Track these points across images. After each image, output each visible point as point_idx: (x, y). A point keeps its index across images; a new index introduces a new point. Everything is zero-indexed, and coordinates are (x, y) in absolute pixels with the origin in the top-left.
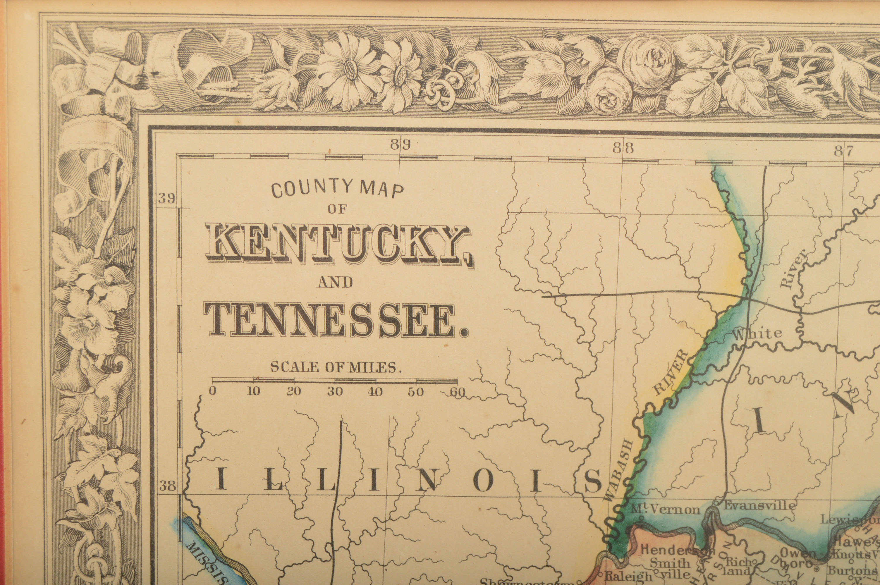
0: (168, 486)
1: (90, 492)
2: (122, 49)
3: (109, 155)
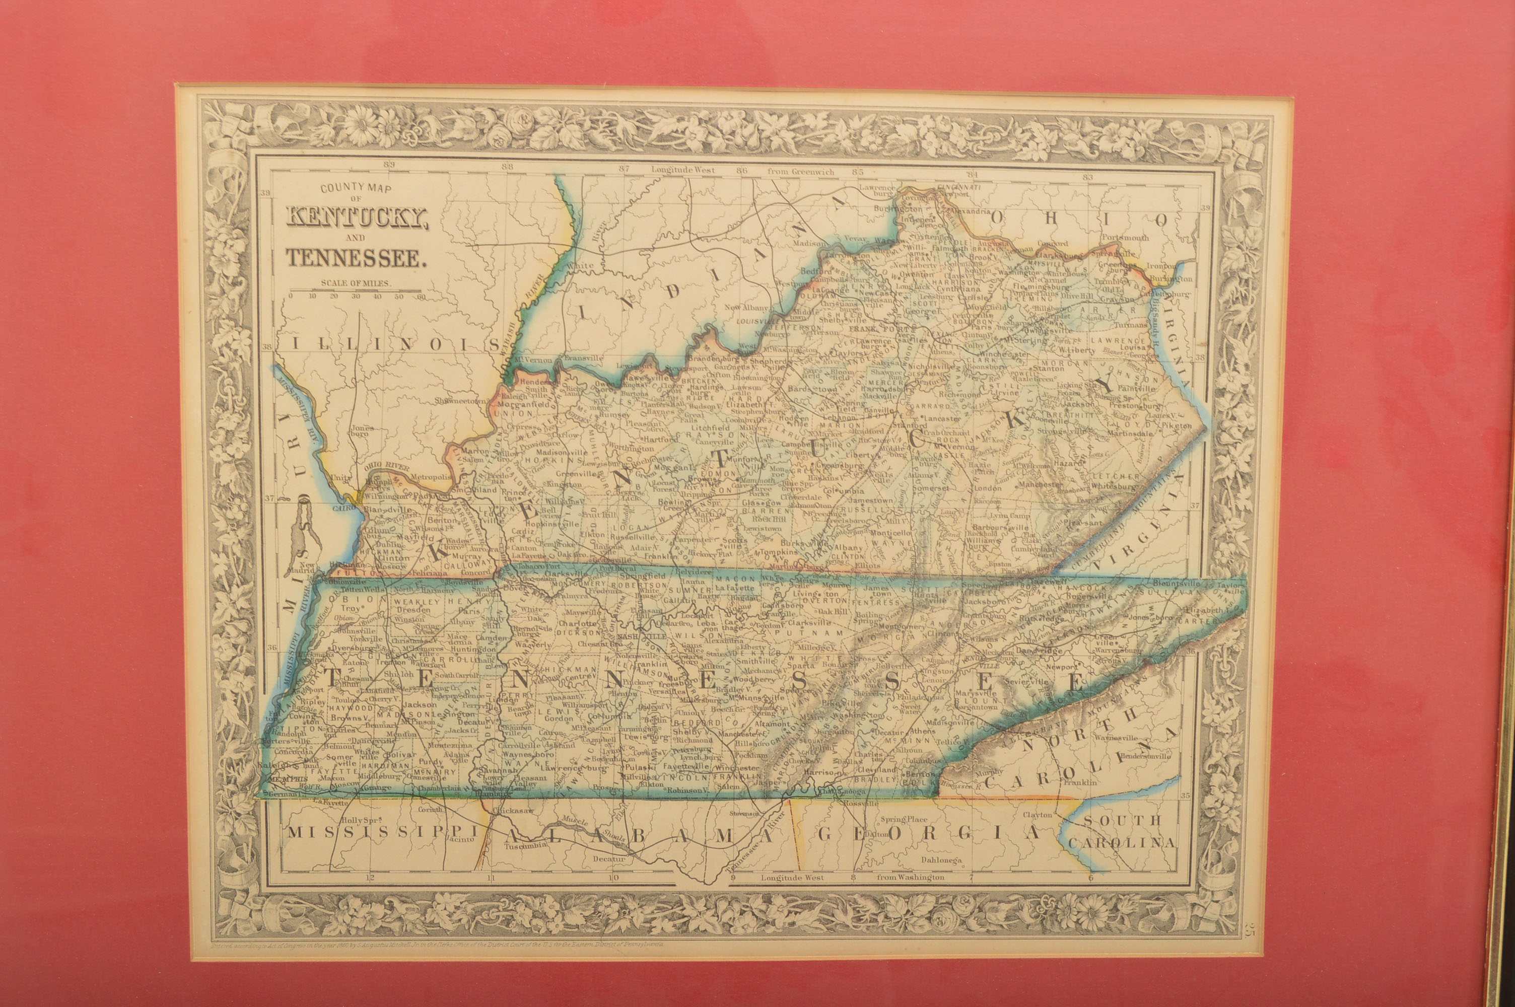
0: (268, 347)
1: (225, 350)
2: (241, 114)
3: (235, 170)
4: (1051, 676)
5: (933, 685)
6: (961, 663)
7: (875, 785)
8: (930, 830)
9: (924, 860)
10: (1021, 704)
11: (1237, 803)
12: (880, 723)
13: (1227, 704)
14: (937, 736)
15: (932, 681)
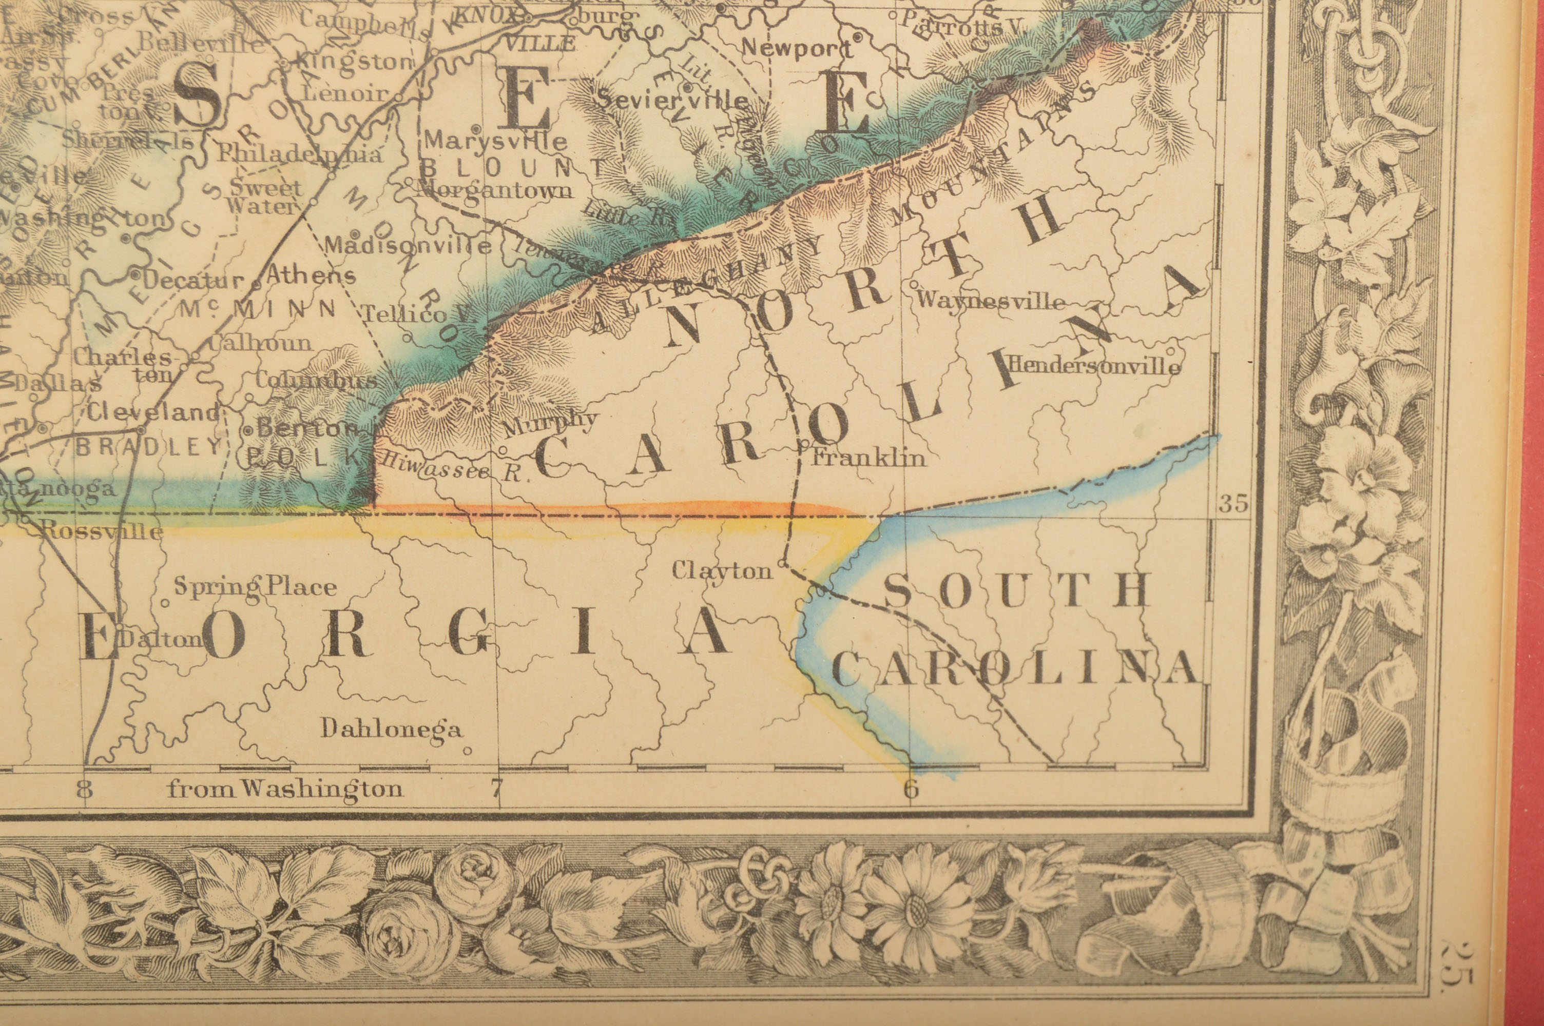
4: (759, 81)
5: (341, 110)
6: (440, 31)
7: (147, 467)
8: (346, 622)
9: (329, 727)
10: (655, 181)
11: (1412, 531)
12: (160, 246)
13: (1375, 183)
14: (362, 291)
15: (339, 95)
